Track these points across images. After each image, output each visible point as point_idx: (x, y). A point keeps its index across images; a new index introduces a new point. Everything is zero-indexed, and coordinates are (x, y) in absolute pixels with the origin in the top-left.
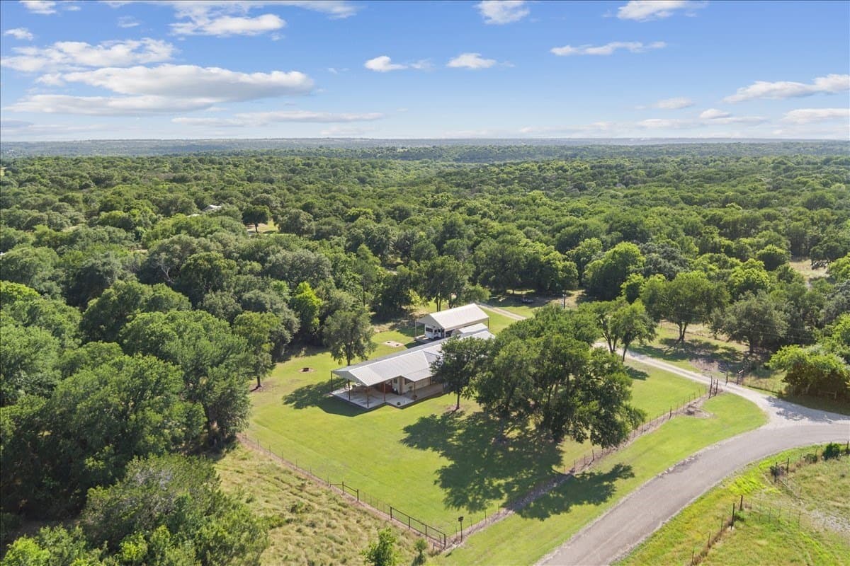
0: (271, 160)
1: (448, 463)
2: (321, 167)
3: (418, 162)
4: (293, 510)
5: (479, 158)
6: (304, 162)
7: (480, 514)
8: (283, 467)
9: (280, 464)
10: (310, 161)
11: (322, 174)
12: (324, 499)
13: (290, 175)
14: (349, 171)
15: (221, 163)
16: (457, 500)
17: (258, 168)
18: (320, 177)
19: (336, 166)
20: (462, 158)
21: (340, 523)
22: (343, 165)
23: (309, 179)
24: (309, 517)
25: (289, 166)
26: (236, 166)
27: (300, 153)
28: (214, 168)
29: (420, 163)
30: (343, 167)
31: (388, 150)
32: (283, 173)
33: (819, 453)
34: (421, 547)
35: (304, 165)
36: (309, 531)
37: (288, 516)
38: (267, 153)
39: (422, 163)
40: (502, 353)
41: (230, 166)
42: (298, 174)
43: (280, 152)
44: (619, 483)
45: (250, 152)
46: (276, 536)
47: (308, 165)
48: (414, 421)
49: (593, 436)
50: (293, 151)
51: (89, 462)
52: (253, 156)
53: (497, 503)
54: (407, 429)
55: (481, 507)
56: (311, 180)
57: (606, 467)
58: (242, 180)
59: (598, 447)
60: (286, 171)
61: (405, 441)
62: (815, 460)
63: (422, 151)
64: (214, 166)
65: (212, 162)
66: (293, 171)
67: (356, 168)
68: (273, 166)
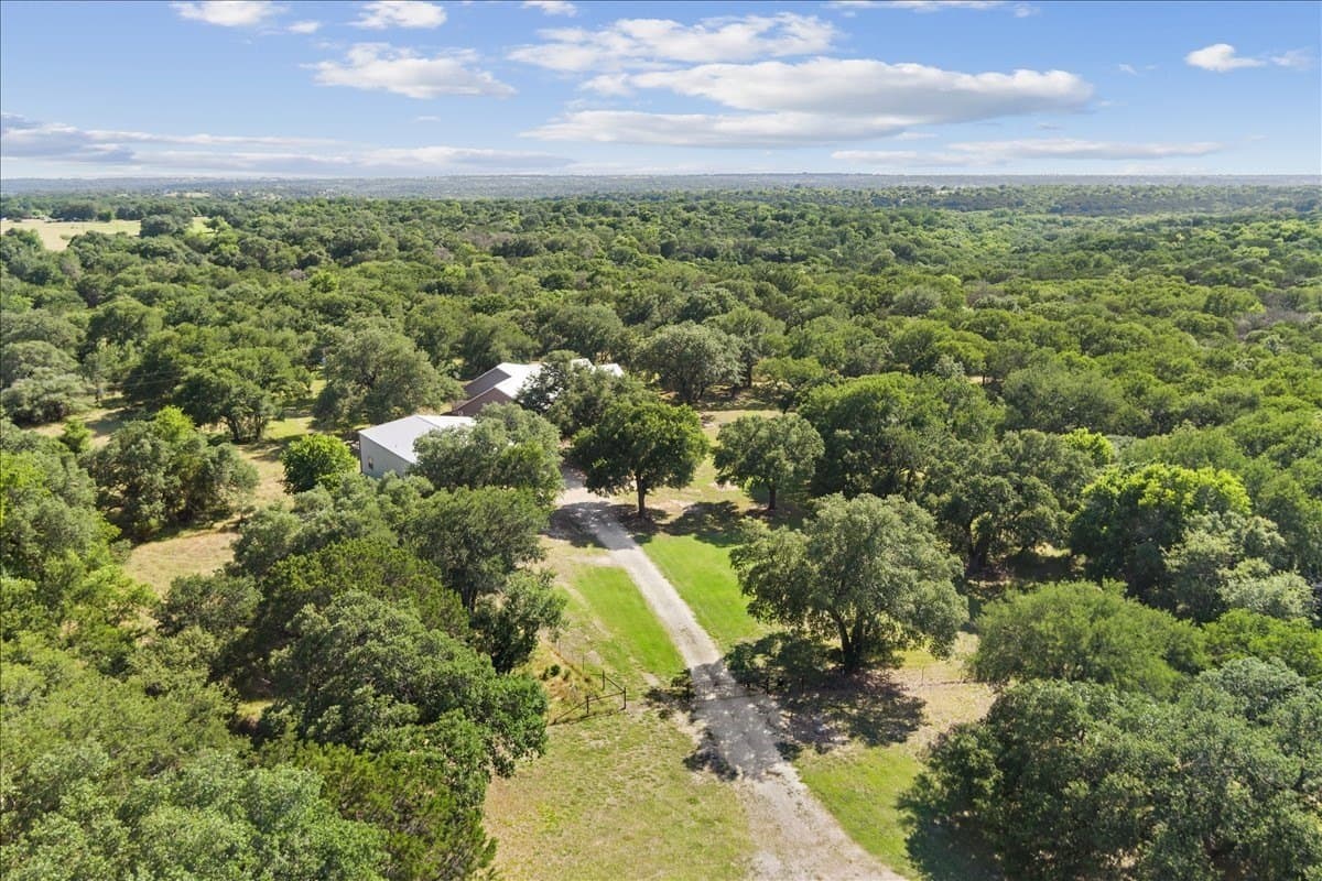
0: (714, 208)
2: (811, 223)
3: (985, 213)
5: (1099, 208)
6: (775, 212)
10: (787, 211)
11: (816, 238)
13: (750, 239)
14: (869, 233)
15: (617, 214)
17: (686, 223)
18: (814, 244)
19: (842, 222)
20: (1063, 208)
22: (856, 220)
23: (792, 250)
25: (748, 220)
26: (645, 219)
27: (762, 197)
28: (601, 223)
29: (991, 216)
30: (855, 224)
31: (919, 192)
32: (736, 235)
35: (776, 218)
38: (707, 196)
39: (995, 216)
41: (633, 219)
42: (766, 237)
43: (729, 195)
45: (678, 194)
47: (786, 219)
50: (749, 193)
52: (681, 201)
56: (797, 251)
58: (651, 251)
60: (742, 231)
63: (984, 194)
64: (603, 219)
65: (603, 210)
66: (757, 231)
67: (882, 226)
68: (716, 219)
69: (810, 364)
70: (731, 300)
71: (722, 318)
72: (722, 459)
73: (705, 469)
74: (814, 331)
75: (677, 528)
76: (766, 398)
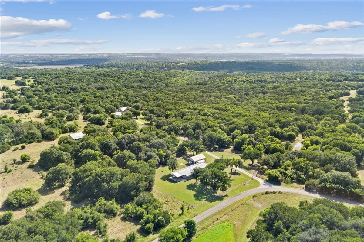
1: (195, 193)
4: (166, 201)
7: (201, 202)
8: (163, 194)
9: (162, 193)
12: (171, 200)
16: (197, 199)
21: (175, 204)
24: (169, 203)
31: (176, 64)
33: (264, 193)
34: (188, 207)
36: (170, 205)
37: (165, 203)
40: (204, 173)
44: (225, 198)
46: (164, 206)
48: (188, 185)
49: (221, 189)
51: (132, 193)
53: (204, 200)
54: (187, 186)
55: (201, 200)
57: (224, 195)
59: (222, 191)
61: (187, 188)
62: (263, 194)
69: (149, 107)
70: (141, 100)
71: (140, 102)
72: (142, 114)
73: (141, 115)
74: (149, 103)
75: (140, 119)
76: (145, 110)
